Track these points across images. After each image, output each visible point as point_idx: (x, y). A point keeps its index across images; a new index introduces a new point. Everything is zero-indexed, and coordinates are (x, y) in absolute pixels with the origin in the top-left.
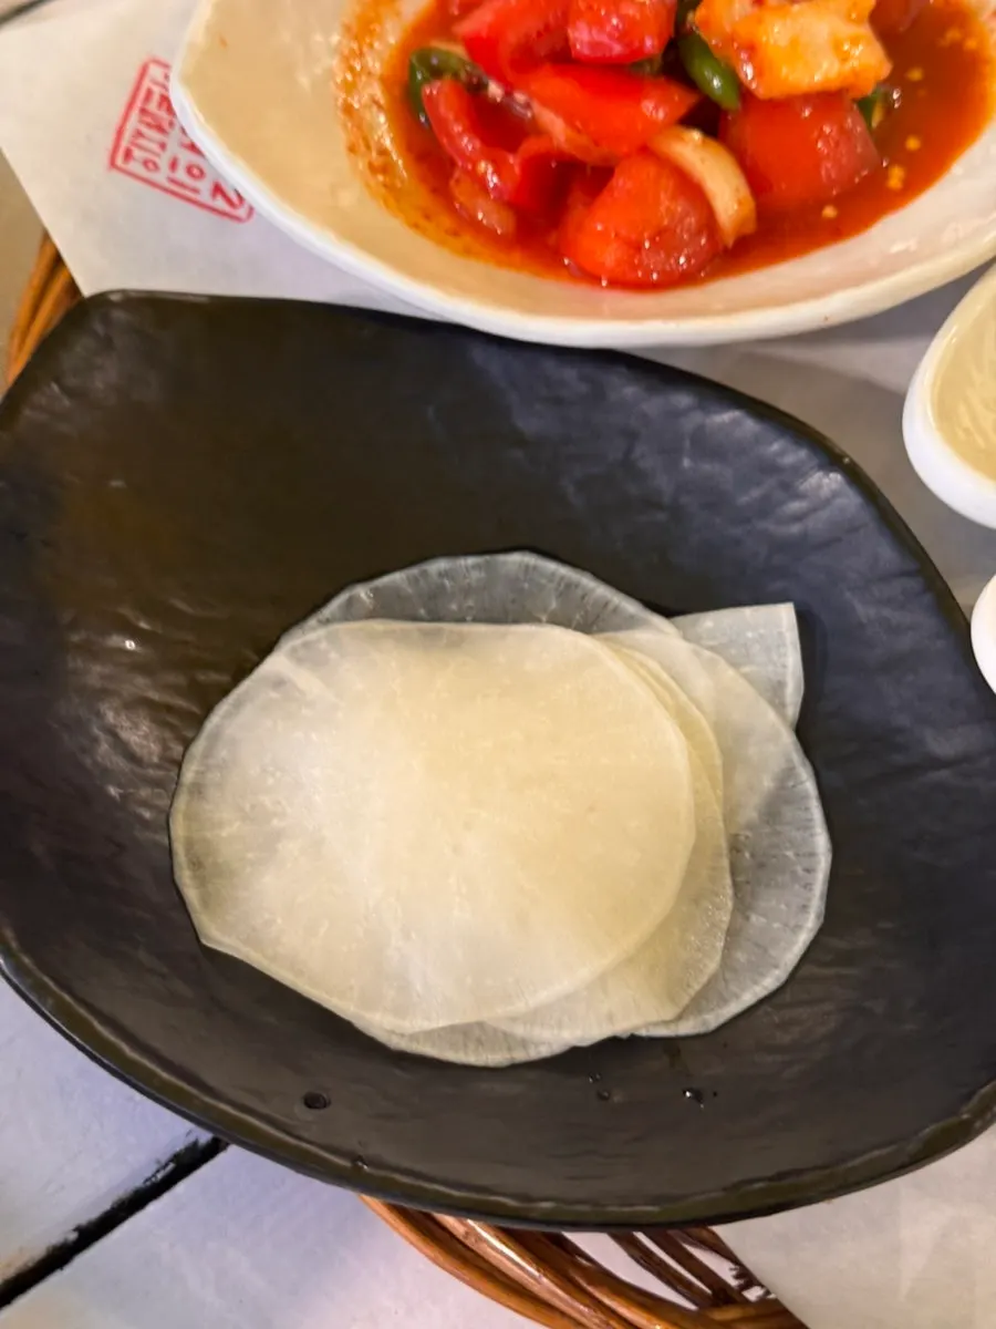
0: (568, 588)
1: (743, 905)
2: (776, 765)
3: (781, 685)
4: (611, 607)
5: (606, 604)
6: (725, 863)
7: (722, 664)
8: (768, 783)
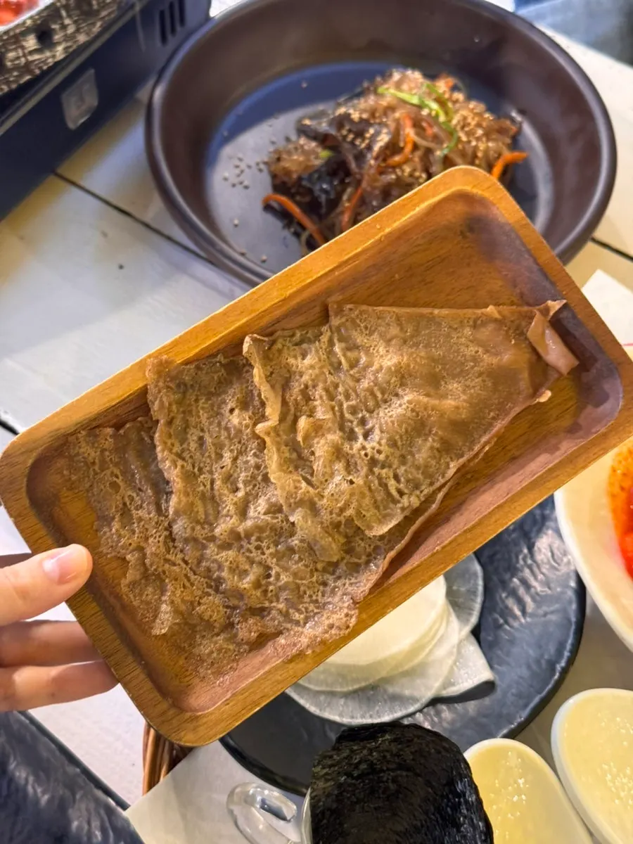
0: (474, 593)
1: (346, 695)
2: (416, 694)
3: (453, 684)
4: (472, 612)
5: (472, 610)
6: (363, 684)
7: (453, 658)
8: (407, 692)
